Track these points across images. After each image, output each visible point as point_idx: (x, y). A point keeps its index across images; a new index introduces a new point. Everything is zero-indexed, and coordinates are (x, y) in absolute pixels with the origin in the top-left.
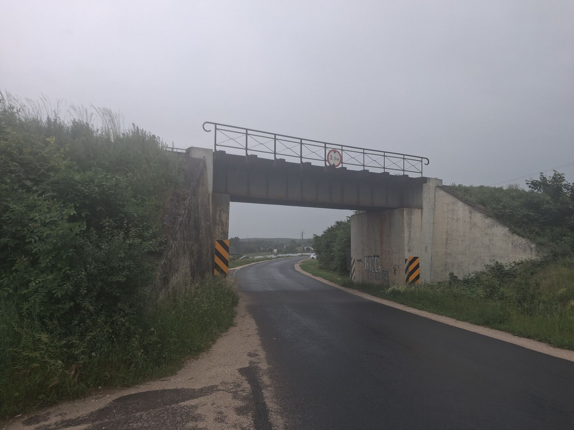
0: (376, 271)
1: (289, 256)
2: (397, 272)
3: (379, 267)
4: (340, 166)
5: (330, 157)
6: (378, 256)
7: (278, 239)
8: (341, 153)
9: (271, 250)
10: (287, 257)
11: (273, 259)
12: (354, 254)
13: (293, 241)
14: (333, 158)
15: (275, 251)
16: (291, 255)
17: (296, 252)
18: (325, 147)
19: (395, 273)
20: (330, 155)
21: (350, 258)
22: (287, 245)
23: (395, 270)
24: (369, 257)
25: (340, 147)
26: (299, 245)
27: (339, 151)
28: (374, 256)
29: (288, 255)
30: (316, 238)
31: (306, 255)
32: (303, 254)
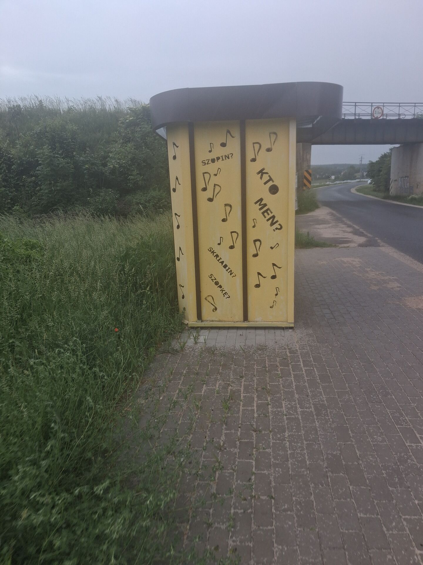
0: (406, 187)
1: (347, 182)
2: (419, 187)
3: (408, 184)
4: (381, 118)
5: (374, 112)
6: (408, 177)
7: (335, 166)
8: (382, 108)
9: (328, 177)
10: (344, 183)
11: (331, 185)
12: (393, 177)
13: (352, 167)
14: (377, 113)
15: (333, 177)
16: (349, 181)
17: (355, 178)
18: (372, 106)
19: (417, 188)
20: (375, 110)
21: (390, 179)
22: (344, 172)
23: (417, 186)
24: (402, 177)
25: (382, 104)
26: (358, 171)
27: (381, 107)
28: (405, 177)
29: (345, 181)
30: (372, 164)
31: (364, 181)
32: (362, 180)
